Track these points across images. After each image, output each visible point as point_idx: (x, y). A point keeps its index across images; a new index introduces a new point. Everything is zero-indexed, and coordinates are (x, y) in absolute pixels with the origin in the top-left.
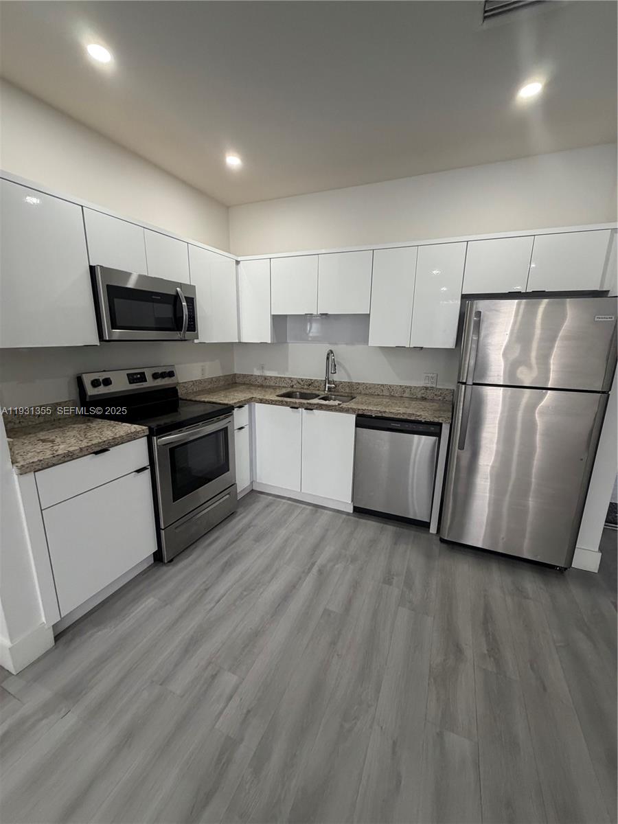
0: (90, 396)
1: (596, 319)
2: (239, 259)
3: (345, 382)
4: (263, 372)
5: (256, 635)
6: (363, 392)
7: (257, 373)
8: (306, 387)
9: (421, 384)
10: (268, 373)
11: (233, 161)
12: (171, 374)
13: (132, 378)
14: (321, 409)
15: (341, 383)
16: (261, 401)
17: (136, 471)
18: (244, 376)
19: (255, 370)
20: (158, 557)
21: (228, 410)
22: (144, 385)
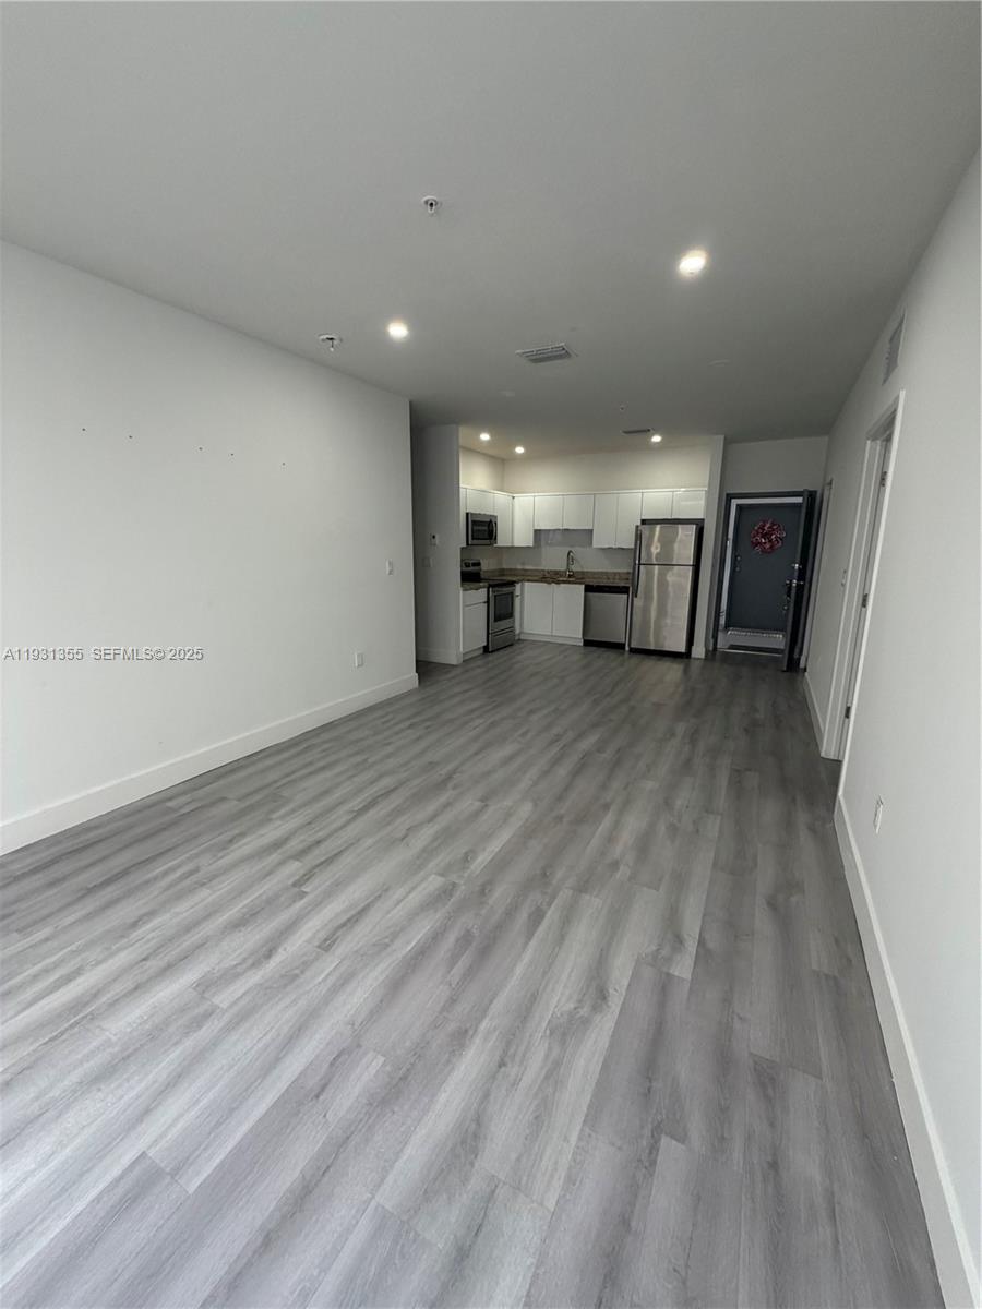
2: (514, 496)
6: (589, 574)
7: (519, 567)
8: (555, 574)
9: (626, 571)
12: (479, 564)
16: (529, 581)
20: (486, 649)
21: (512, 583)
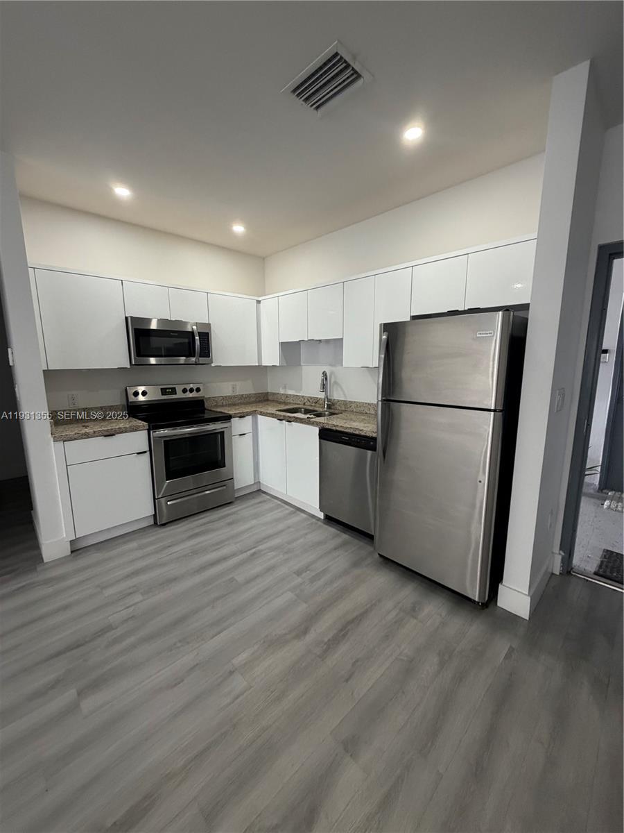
0: (131, 402)
1: (478, 335)
2: (260, 299)
3: (341, 401)
4: (285, 391)
5: (175, 579)
6: (355, 410)
7: (282, 392)
8: (313, 404)
10: (290, 392)
11: (239, 229)
12: (198, 390)
13: (164, 392)
14: (296, 422)
15: (338, 401)
17: (138, 453)
18: (274, 394)
19: (281, 390)
22: (174, 397)
